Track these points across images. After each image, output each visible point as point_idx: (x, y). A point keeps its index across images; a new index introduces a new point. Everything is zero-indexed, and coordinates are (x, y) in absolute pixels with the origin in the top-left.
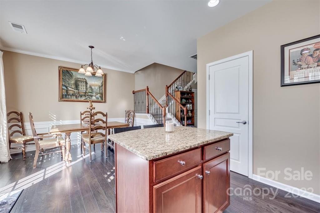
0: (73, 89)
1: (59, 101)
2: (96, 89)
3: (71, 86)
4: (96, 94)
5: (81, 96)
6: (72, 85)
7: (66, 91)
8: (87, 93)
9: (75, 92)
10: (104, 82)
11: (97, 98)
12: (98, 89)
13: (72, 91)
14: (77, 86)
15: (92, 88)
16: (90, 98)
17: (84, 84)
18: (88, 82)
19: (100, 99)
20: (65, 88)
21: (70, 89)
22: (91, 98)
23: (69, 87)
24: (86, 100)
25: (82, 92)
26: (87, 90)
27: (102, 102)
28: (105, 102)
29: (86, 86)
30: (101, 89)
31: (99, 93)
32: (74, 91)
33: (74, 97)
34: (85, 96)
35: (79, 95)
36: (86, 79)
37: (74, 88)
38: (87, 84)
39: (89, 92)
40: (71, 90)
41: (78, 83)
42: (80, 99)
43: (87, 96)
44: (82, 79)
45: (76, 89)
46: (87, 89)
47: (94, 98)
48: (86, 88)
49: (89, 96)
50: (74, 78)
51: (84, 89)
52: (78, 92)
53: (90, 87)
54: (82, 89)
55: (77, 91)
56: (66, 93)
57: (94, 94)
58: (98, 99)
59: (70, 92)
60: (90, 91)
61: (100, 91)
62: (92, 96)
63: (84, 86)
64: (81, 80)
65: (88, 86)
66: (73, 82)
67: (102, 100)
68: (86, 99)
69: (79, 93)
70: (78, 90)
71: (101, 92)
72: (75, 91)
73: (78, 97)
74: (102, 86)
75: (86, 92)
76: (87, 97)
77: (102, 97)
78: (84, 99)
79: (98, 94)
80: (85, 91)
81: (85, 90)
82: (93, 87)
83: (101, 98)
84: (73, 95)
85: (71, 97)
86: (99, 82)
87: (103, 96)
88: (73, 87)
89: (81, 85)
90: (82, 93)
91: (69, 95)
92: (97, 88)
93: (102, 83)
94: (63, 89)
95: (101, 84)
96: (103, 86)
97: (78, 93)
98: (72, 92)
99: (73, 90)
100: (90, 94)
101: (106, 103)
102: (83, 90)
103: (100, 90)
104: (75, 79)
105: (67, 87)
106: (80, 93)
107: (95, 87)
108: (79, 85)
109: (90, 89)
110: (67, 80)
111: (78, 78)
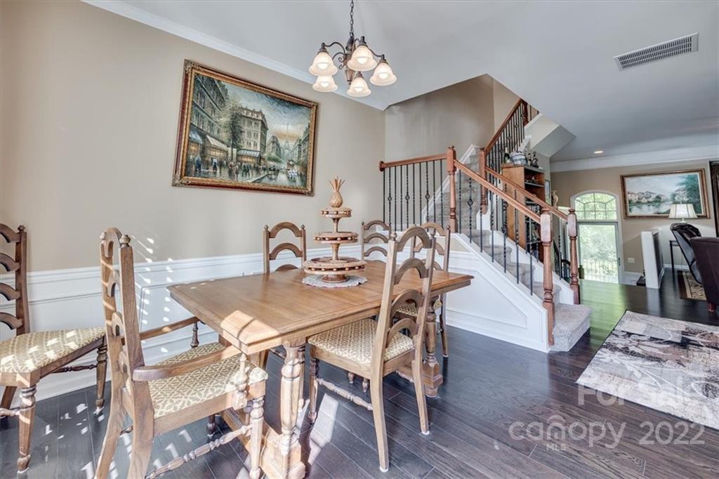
0: (223, 142)
1: (174, 185)
2: (289, 147)
3: (218, 132)
4: (288, 164)
5: (246, 171)
6: (221, 129)
7: (200, 149)
8: (262, 161)
9: (230, 156)
10: (312, 129)
11: (291, 179)
12: (295, 148)
13: (221, 150)
14: (235, 135)
15: (278, 145)
16: (271, 179)
17: (258, 129)
18: (269, 125)
20: (199, 138)
21: (213, 142)
22: (275, 179)
23: (211, 136)
24: (261, 186)
25: (250, 157)
26: (264, 152)
27: (303, 193)
28: (311, 194)
29: (263, 138)
30: (304, 151)
31: (298, 164)
32: (227, 152)
33: (225, 172)
34: (257, 170)
35: (240, 167)
36: (263, 113)
37: (225, 139)
38: (267, 129)
39: (270, 159)
40: (216, 148)
41: (240, 123)
42: (241, 179)
43: (264, 169)
44: (253, 112)
45: (233, 146)
46: (263, 147)
47: (282, 179)
48: (261, 144)
49: (270, 169)
50: (229, 105)
51: (255, 145)
52: (238, 155)
53: (275, 141)
54: (251, 144)
55: (235, 150)
56: (198, 157)
57: (284, 166)
58: (295, 181)
59: (213, 153)
60: (273, 155)
61: (299, 157)
62: (276, 171)
63: (256, 136)
64: (250, 115)
65: (269, 138)
66: (225, 120)
68: (259, 181)
69: (240, 159)
70: (239, 148)
71: (302, 159)
72: (230, 149)
73: (237, 173)
74: (307, 139)
75: (260, 158)
76: (263, 174)
77: (303, 177)
78: (254, 182)
79: (295, 167)
80: (257, 154)
81: (259, 149)
82: (282, 143)
83: (302, 181)
84: (221, 164)
85: (215, 173)
86: (300, 126)
87: (306, 172)
88: (225, 135)
89: (249, 133)
90: (249, 160)
91: (208, 164)
92: (292, 144)
93: (308, 130)
94: (190, 141)
95: (305, 133)
97: (238, 161)
98: (218, 154)
99: (224, 147)
100: (271, 164)
101: (314, 198)
102: (252, 148)
103: (300, 152)
104: (233, 109)
105: (203, 136)
106: (245, 159)
107: (287, 142)
108: (241, 132)
109: (273, 148)
110: (209, 111)
111: (243, 109)
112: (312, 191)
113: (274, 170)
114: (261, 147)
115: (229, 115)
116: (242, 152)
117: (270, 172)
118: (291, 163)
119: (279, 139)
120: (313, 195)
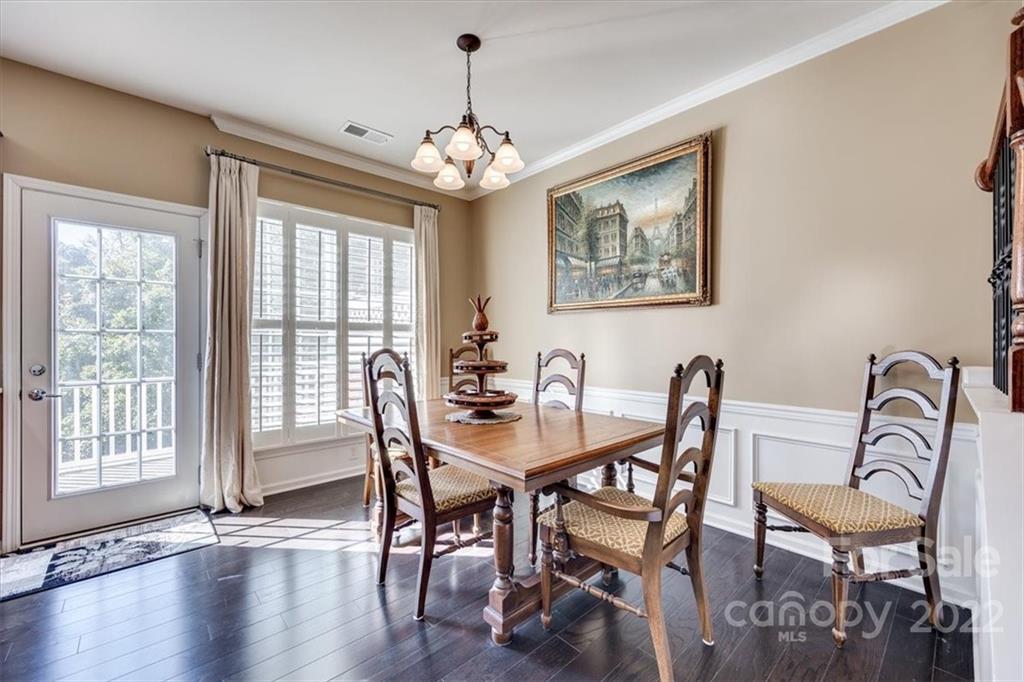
0: (581, 259)
1: (549, 313)
2: (661, 235)
3: (577, 248)
4: (661, 262)
5: (606, 285)
6: (580, 245)
7: (564, 273)
8: (624, 269)
9: (588, 272)
10: (700, 188)
11: (669, 285)
12: (670, 232)
13: (580, 268)
14: (592, 245)
15: (643, 238)
16: (636, 290)
17: (616, 228)
18: (629, 215)
19: (680, 283)
20: (563, 263)
21: (574, 261)
22: (643, 288)
23: (572, 256)
24: (624, 301)
25: (609, 266)
26: (625, 254)
27: (688, 302)
29: (623, 236)
30: (688, 231)
31: (678, 256)
32: (586, 269)
33: (586, 293)
34: (619, 281)
35: (599, 282)
36: (621, 202)
37: (584, 256)
38: (626, 222)
39: (633, 262)
40: (576, 268)
41: (597, 229)
42: (602, 299)
43: (627, 278)
44: (610, 207)
45: (591, 259)
46: (624, 248)
47: (653, 286)
48: (621, 246)
49: (635, 277)
50: (584, 213)
51: (614, 249)
52: (597, 269)
53: (639, 234)
54: (610, 251)
55: (593, 263)
57: (654, 266)
58: (674, 285)
59: (574, 274)
60: (638, 254)
61: (679, 243)
62: (643, 277)
63: (614, 237)
64: (605, 213)
65: (630, 232)
66: (581, 232)
67: (693, 290)
68: (622, 294)
69: (598, 272)
70: (597, 261)
71: (685, 245)
72: (588, 264)
73: (597, 291)
74: (691, 210)
75: (621, 263)
76: (626, 284)
77: (687, 275)
78: (617, 297)
79: (673, 263)
80: (617, 261)
81: (618, 254)
82: (649, 233)
83: (687, 281)
84: (581, 284)
85: (577, 295)
86: (677, 193)
87: (694, 266)
88: (583, 251)
89: (606, 237)
90: (608, 271)
91: (571, 288)
92: (664, 228)
93: (692, 193)
94: (557, 267)
95: (687, 200)
96: (695, 210)
97: (597, 275)
98: (578, 273)
99: (583, 263)
100: (636, 267)
101: (717, 307)
102: (611, 255)
103: (679, 236)
104: (588, 216)
105: (566, 259)
106: (604, 272)
107: (656, 228)
108: (598, 239)
109: (637, 244)
110: (567, 231)
111: (597, 210)
112: (709, 296)
113: (640, 275)
114: (621, 251)
115: (584, 226)
116: (600, 264)
117: (635, 281)
118: (666, 258)
119: (643, 229)
120: (712, 302)
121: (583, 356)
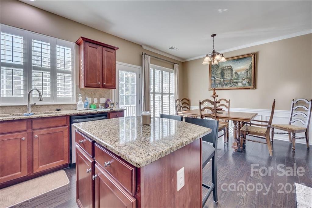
1: (209, 90)
2: (242, 74)
3: (218, 75)
4: (242, 79)
5: (226, 84)
7: (214, 81)
8: (232, 81)
9: (221, 81)
10: (253, 64)
11: (244, 84)
12: (245, 73)
13: (219, 80)
14: (222, 75)
15: (237, 74)
16: (235, 85)
17: (230, 71)
18: (233, 69)
19: (247, 84)
20: (213, 79)
21: (217, 79)
22: (237, 85)
23: (216, 77)
24: (232, 88)
25: (227, 80)
27: (250, 89)
29: (232, 73)
30: (250, 73)
31: (247, 78)
32: (221, 80)
33: (220, 86)
34: (230, 83)
35: (225, 84)
36: (231, 66)
37: (220, 77)
38: (233, 70)
39: (234, 79)
40: (218, 80)
41: (224, 71)
42: (225, 87)
43: (233, 83)
45: (222, 78)
46: (232, 76)
47: (240, 85)
48: (231, 76)
49: (235, 82)
50: (220, 68)
51: (229, 76)
52: (224, 80)
53: (236, 73)
54: (228, 76)
55: (223, 79)
56: (214, 83)
57: (240, 80)
58: (246, 85)
59: (217, 81)
60: (236, 78)
61: (247, 76)
62: (237, 83)
63: (229, 73)
64: (227, 68)
65: (234, 72)
66: (219, 72)
67: (251, 86)
68: (231, 86)
69: (224, 81)
70: (224, 78)
71: (249, 76)
72: (221, 79)
73: (224, 85)
74: (250, 68)
75: (231, 79)
77: (249, 83)
78: (230, 87)
79: (246, 80)
81: (230, 77)
82: (239, 73)
84: (219, 84)
85: (218, 86)
87: (251, 81)
88: (220, 76)
89: (227, 74)
90: (227, 81)
91: (216, 84)
92: (243, 72)
93: (251, 65)
94: (212, 80)
95: (249, 66)
96: (251, 69)
97: (224, 82)
98: (218, 81)
99: (220, 79)
100: (235, 81)
102: (228, 77)
103: (247, 74)
104: (221, 68)
105: (214, 78)
106: (226, 81)
107: (241, 72)
108: (224, 74)
109: (235, 75)
110: (215, 71)
111: (224, 67)
112: (255, 87)
113: (236, 82)
114: (231, 77)
115: (220, 70)
116: (225, 79)
117: (235, 83)
118: (243, 79)
119: (237, 72)
120: (256, 89)
121: (229, 100)
